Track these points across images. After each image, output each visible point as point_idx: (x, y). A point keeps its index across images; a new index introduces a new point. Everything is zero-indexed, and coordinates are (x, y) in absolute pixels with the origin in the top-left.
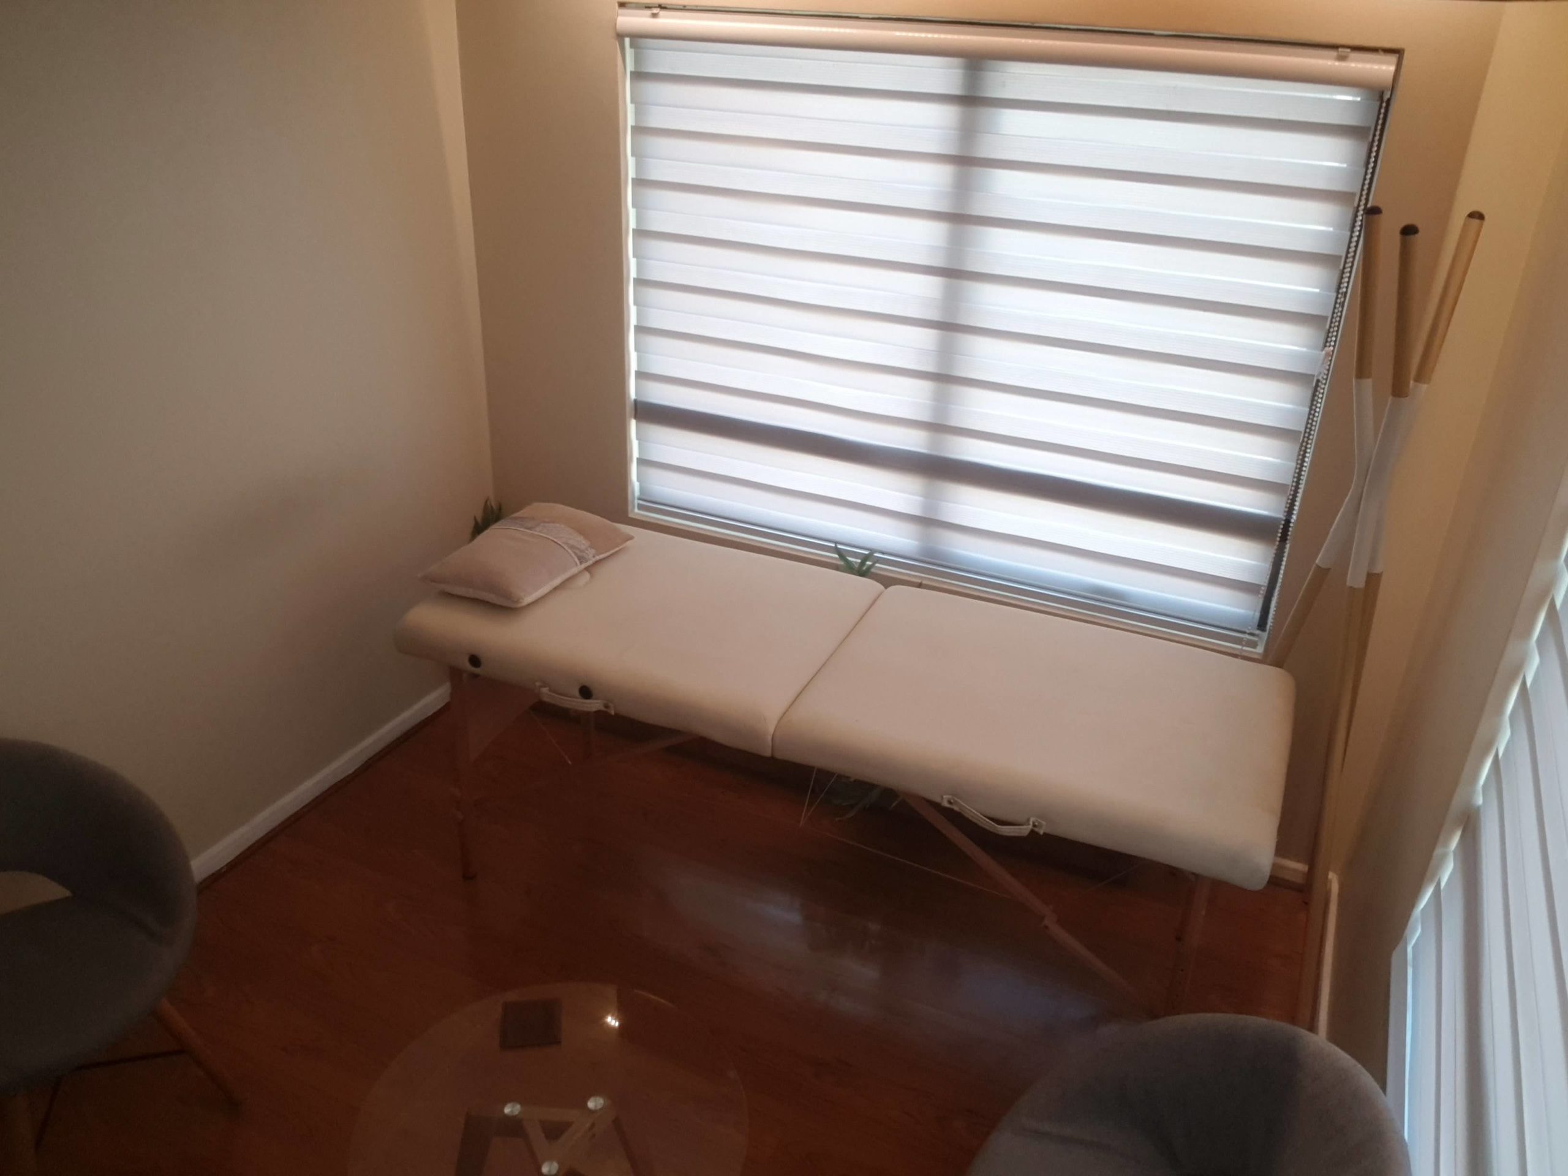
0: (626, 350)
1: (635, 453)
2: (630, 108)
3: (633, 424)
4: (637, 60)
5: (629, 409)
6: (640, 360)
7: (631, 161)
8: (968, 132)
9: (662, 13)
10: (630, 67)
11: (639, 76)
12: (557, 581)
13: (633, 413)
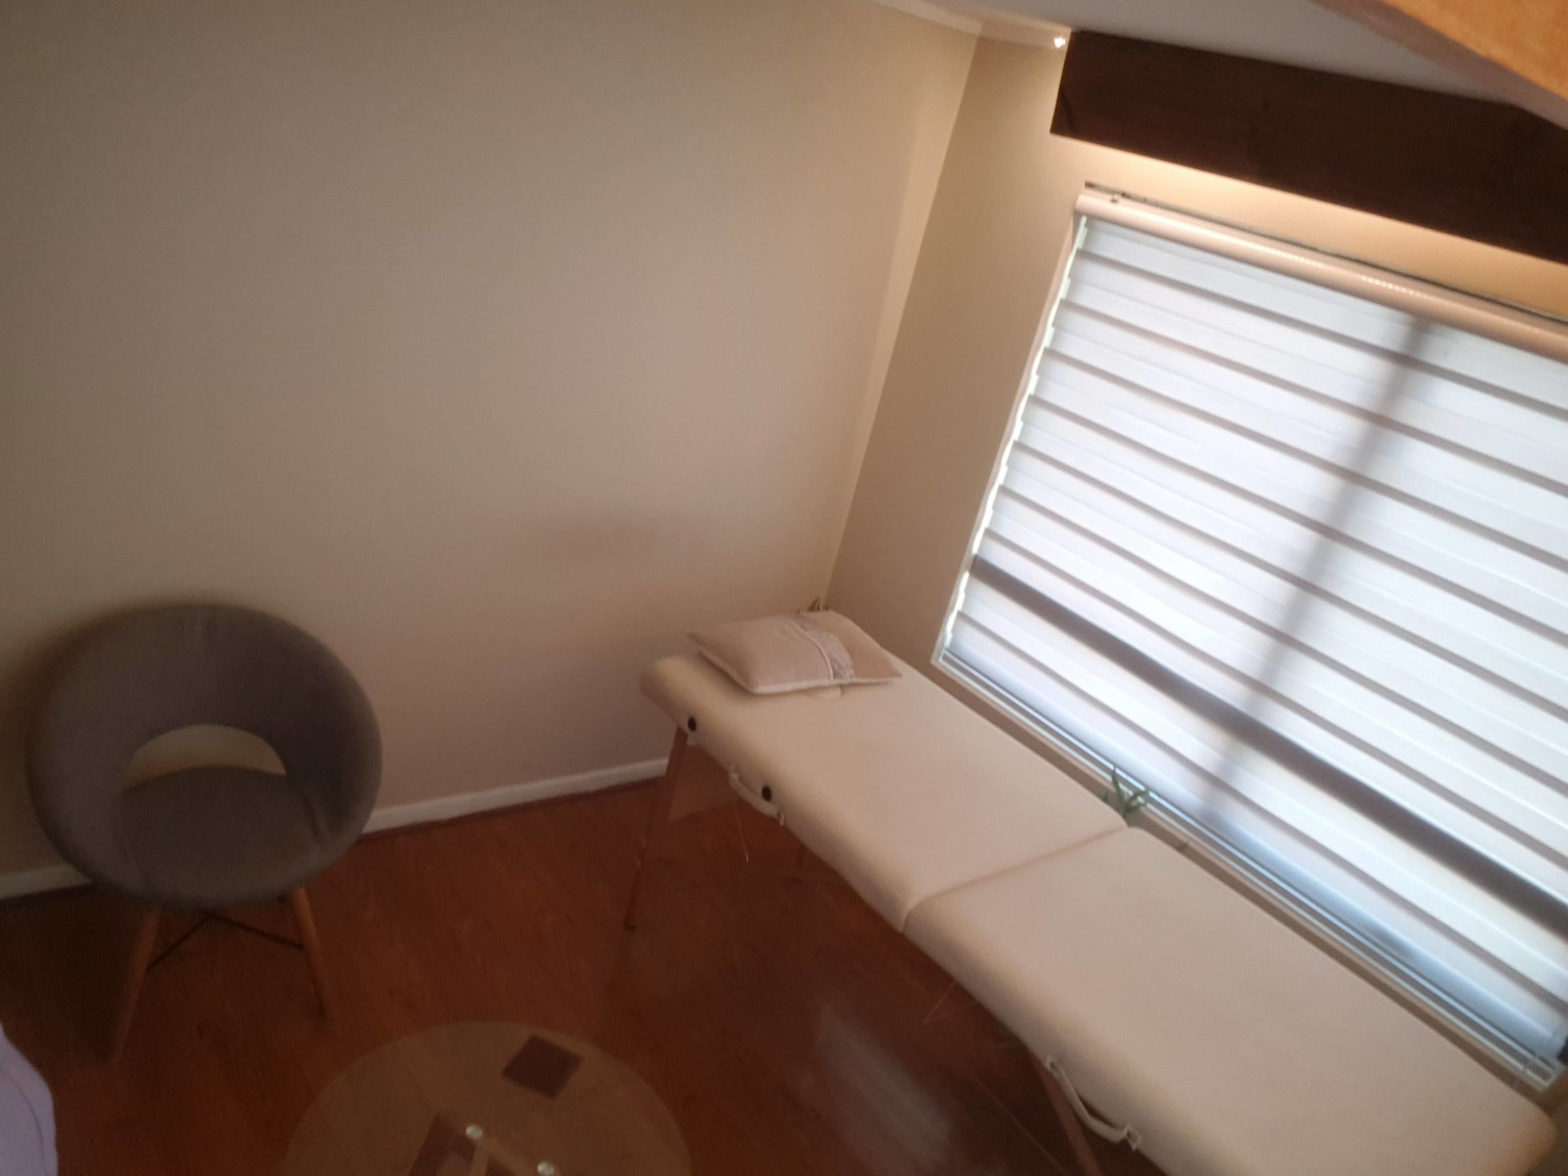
0: (983, 503)
1: (959, 605)
2: (1066, 282)
3: (965, 577)
4: (1088, 239)
5: (967, 560)
6: (994, 519)
7: (1050, 331)
8: (1394, 392)
9: (1122, 201)
10: (1079, 243)
11: (1084, 254)
12: (804, 685)
13: (970, 566)
